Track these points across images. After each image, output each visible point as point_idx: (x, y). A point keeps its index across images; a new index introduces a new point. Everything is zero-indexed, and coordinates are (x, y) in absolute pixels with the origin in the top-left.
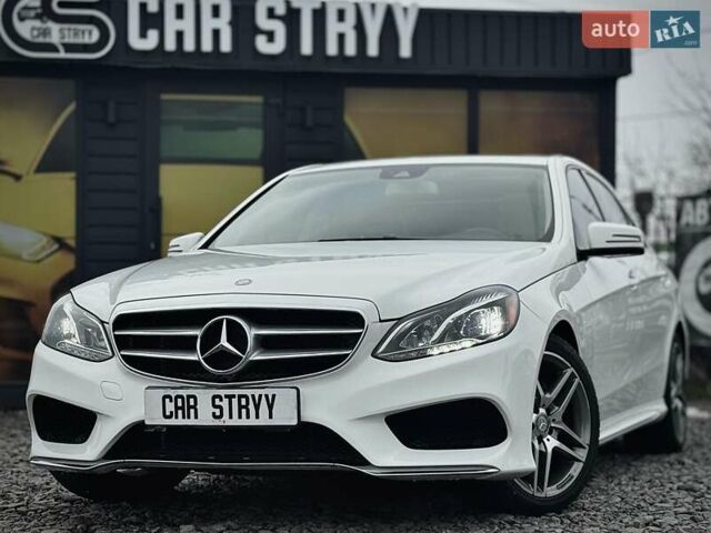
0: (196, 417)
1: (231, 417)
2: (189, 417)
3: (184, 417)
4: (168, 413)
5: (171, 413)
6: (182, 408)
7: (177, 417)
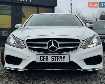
0: (48, 60)
1: (56, 60)
2: (46, 61)
3: (45, 61)
4: (41, 60)
5: (42, 60)
6: (45, 59)
7: (43, 60)
